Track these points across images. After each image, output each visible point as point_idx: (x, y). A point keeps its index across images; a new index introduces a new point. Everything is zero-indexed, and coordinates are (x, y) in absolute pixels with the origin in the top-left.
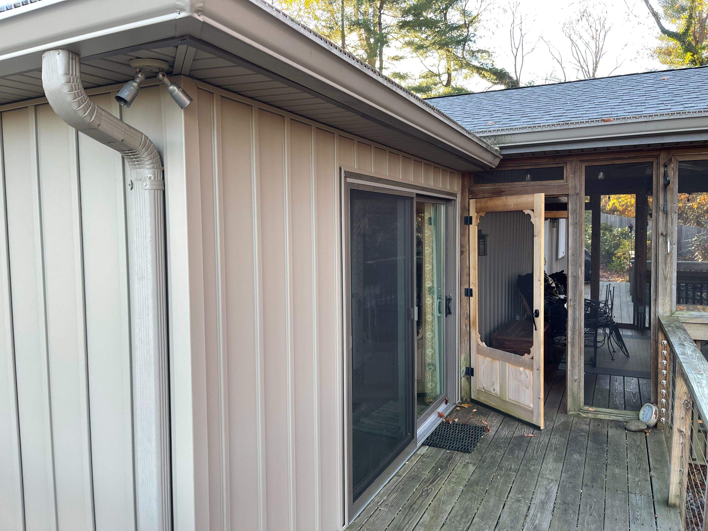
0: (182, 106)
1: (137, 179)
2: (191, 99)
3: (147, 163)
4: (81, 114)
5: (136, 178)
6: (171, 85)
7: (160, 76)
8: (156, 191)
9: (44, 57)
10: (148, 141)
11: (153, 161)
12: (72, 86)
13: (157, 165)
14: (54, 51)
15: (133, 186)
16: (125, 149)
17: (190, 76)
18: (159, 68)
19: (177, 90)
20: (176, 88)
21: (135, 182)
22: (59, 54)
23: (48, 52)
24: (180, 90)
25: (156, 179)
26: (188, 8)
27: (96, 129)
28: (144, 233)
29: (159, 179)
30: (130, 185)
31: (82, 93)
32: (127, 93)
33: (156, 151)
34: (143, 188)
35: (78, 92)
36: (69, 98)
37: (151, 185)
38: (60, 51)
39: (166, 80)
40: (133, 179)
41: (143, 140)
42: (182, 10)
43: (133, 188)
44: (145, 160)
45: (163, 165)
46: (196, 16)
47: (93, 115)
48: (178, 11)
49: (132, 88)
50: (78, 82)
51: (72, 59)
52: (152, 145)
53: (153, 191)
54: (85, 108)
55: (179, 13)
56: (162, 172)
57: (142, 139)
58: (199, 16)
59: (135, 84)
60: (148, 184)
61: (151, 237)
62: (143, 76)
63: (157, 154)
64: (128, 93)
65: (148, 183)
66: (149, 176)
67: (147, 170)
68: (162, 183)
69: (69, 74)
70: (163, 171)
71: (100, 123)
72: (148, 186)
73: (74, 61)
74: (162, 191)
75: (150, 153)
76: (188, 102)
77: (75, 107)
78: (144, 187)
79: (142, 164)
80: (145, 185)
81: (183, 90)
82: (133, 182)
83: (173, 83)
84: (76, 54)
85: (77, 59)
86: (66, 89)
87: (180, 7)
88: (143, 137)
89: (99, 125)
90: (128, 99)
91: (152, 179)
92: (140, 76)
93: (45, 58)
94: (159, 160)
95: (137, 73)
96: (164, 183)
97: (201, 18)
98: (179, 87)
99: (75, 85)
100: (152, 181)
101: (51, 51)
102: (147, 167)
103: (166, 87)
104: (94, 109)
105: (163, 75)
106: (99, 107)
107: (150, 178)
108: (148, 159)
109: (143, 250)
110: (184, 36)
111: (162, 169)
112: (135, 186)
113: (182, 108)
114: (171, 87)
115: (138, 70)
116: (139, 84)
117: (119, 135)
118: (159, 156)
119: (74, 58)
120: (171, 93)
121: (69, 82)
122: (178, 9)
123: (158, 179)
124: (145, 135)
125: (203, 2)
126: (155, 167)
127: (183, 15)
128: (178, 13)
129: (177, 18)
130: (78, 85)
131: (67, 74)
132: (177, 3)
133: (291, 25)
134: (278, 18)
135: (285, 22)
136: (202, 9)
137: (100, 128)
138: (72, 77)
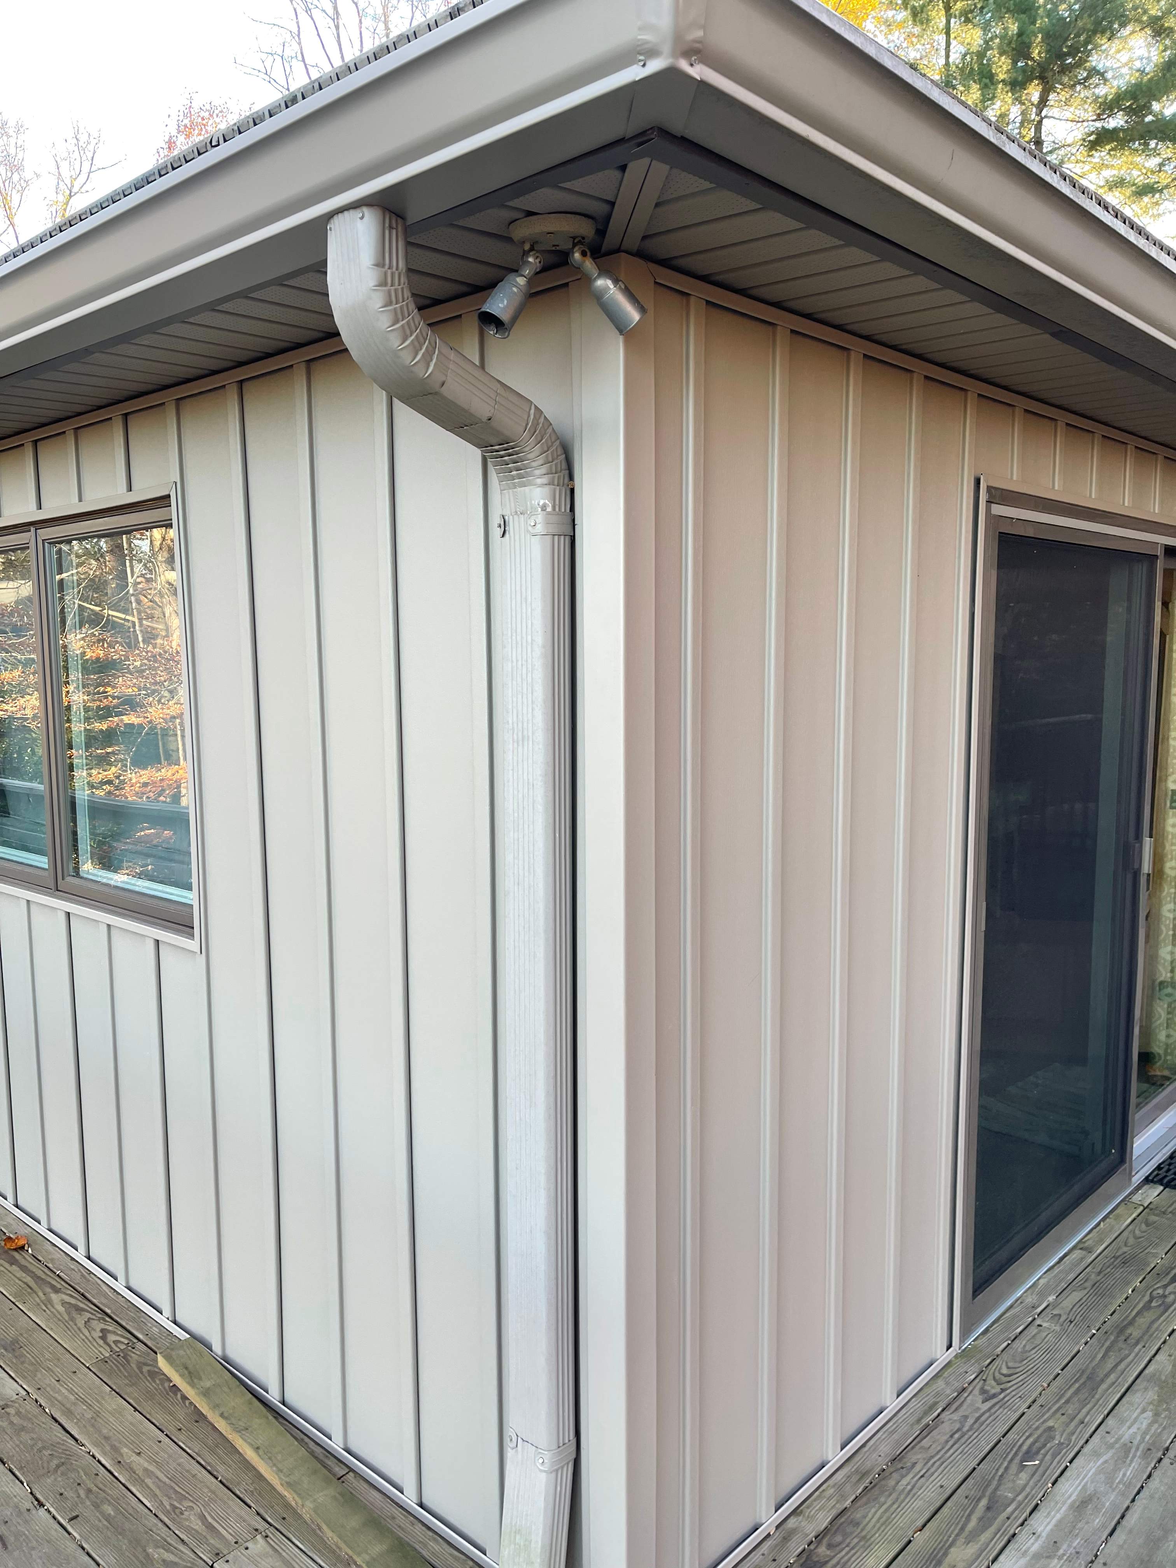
0: (621, 327)
1: (516, 512)
2: (642, 309)
3: (537, 472)
4: (406, 358)
5: (513, 510)
6: (599, 276)
7: (577, 255)
8: (556, 537)
9: (331, 229)
10: (542, 420)
11: (551, 467)
12: (389, 292)
13: (559, 478)
14: (350, 213)
15: (507, 528)
16: (493, 442)
17: (641, 254)
18: (574, 238)
19: (612, 286)
20: (609, 283)
21: (511, 517)
22: (362, 218)
23: (340, 215)
24: (620, 288)
25: (557, 509)
26: (666, 48)
27: (435, 394)
28: (529, 637)
29: (563, 510)
30: (501, 526)
31: (411, 310)
32: (502, 302)
33: (558, 442)
34: (528, 531)
35: (401, 307)
36: (384, 322)
37: (547, 523)
38: (365, 210)
39: (589, 265)
40: (507, 513)
41: (532, 417)
42: (652, 53)
43: (507, 532)
44: (534, 464)
45: (571, 477)
46: (683, 65)
47: (432, 360)
48: (642, 58)
49: (515, 289)
50: (402, 281)
51: (391, 227)
52: (550, 430)
53: (549, 538)
54: (416, 343)
55: (644, 65)
56: (568, 492)
57: (529, 416)
58: (692, 65)
59: (521, 281)
60: (539, 523)
61: (544, 647)
62: (538, 261)
63: (560, 451)
64: (505, 302)
65: (540, 518)
66: (542, 503)
67: (539, 490)
68: (569, 520)
69: (383, 266)
70: (572, 491)
71: (443, 379)
72: (540, 528)
73: (394, 232)
74: (568, 539)
75: (546, 449)
76: (635, 316)
77: (395, 341)
78: (530, 528)
79: (528, 475)
80: (533, 524)
81: (626, 286)
82: (506, 518)
83: (605, 272)
84: (398, 216)
85: (400, 229)
86: (377, 301)
87: (646, 46)
88: (532, 411)
89: (443, 384)
90: (505, 317)
91: (549, 509)
92: (531, 259)
93: (333, 231)
94: (564, 465)
95: (526, 253)
96: (574, 520)
97: (693, 71)
98: (616, 281)
99: (396, 290)
100: (549, 513)
101: (346, 213)
102: (539, 481)
103: (588, 280)
104: (433, 344)
105: (584, 254)
106: (444, 342)
107: (544, 508)
108: (540, 462)
110: (643, 133)
111: (570, 486)
112: (510, 528)
113: (621, 332)
114: (600, 282)
115: (527, 247)
116: (530, 281)
117: (481, 407)
118: (564, 456)
119: (394, 225)
120: (598, 298)
121: (383, 283)
122: (641, 54)
123: (560, 510)
124: (535, 406)
125: (704, 27)
126: (556, 483)
127: (653, 66)
128: (642, 63)
129: (638, 78)
130: (402, 289)
131: (379, 264)
132: (639, 37)
133: (910, 81)
134: (880, 61)
135: (896, 72)
136: (697, 45)
137: (444, 391)
138: (389, 272)
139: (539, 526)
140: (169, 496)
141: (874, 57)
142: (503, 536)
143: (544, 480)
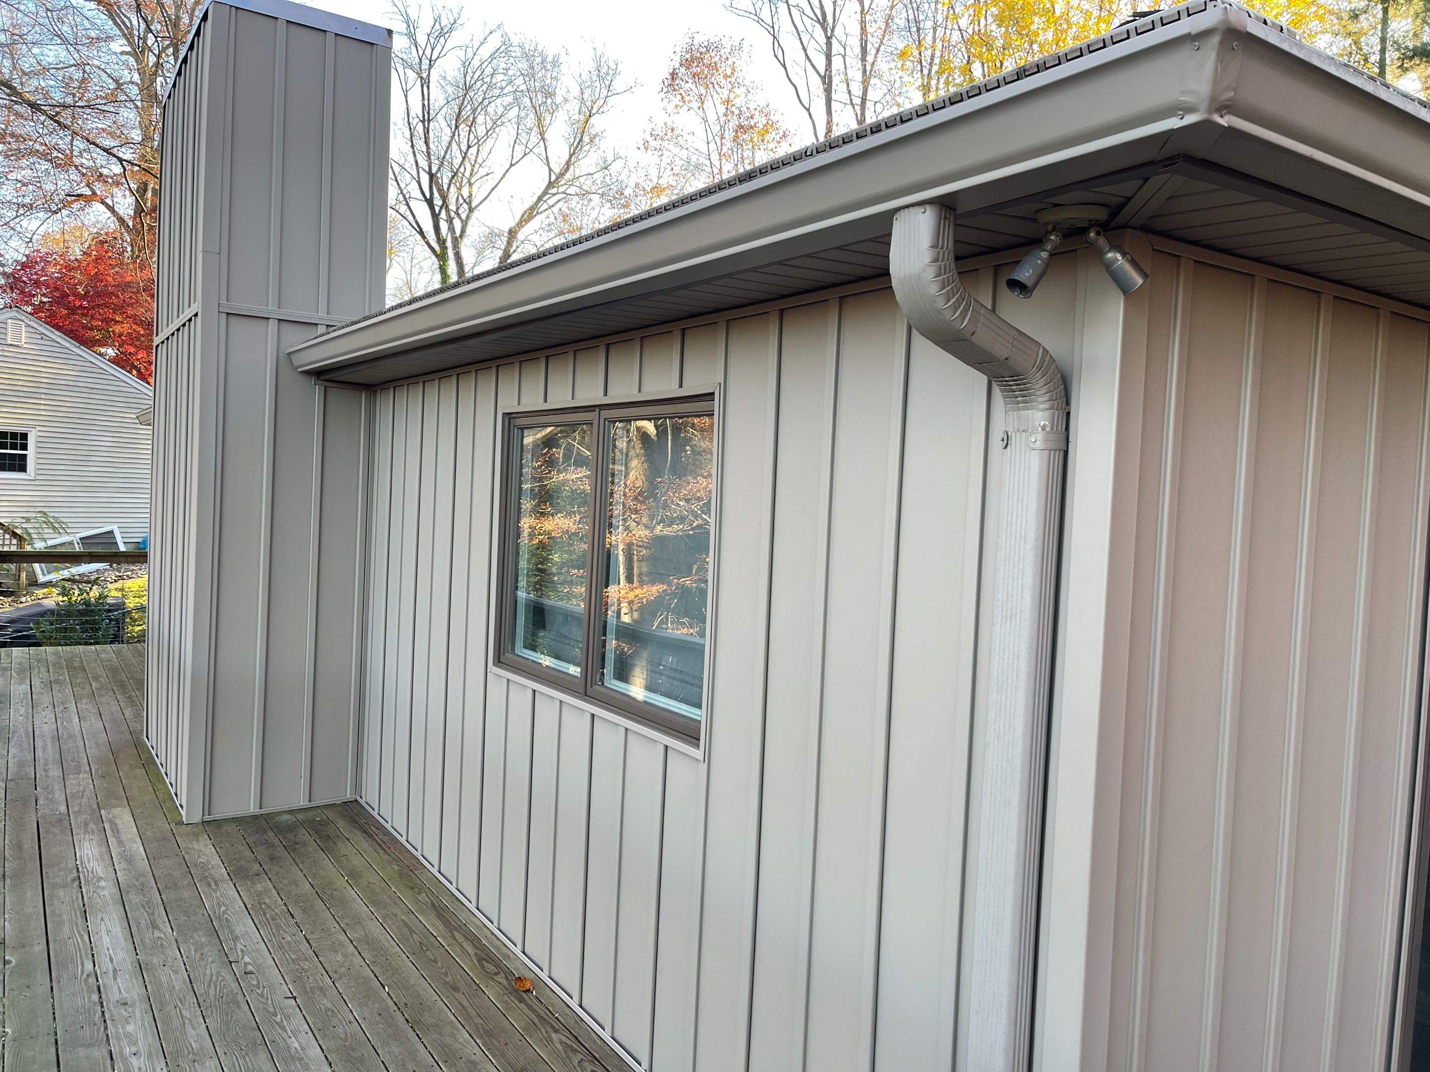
0: (1125, 288)
1: (1018, 430)
2: (1145, 275)
3: (1041, 399)
4: (948, 315)
5: (1016, 429)
6: (1109, 251)
7: (1092, 235)
8: (1052, 452)
9: (896, 219)
10: (1048, 358)
11: (1052, 396)
12: (940, 267)
13: (1059, 404)
14: (916, 208)
15: (1009, 442)
16: (1005, 375)
17: (1145, 229)
18: (1090, 221)
19: (1120, 258)
20: (1118, 256)
21: (1014, 433)
22: (924, 213)
23: (906, 210)
24: (1128, 260)
25: (1055, 429)
26: (1204, 107)
27: (965, 341)
28: (1023, 532)
29: (1060, 430)
30: (1003, 440)
31: (954, 278)
32: (1028, 272)
33: (1059, 376)
34: (1028, 446)
35: (948, 277)
36: (933, 289)
37: (1046, 440)
38: (928, 207)
39: (1102, 242)
40: (1010, 430)
41: (1040, 356)
42: (1189, 109)
43: (1009, 445)
44: (1038, 393)
45: (1068, 403)
46: (1217, 119)
47: (967, 315)
48: (1181, 113)
49: (1039, 262)
50: (950, 257)
51: (945, 218)
52: (1053, 366)
53: (1047, 452)
54: (957, 304)
55: (1182, 118)
56: (1065, 414)
57: (1038, 356)
58: (1222, 117)
59: (1044, 255)
60: (1038, 439)
61: (1036, 540)
62: (1058, 239)
63: (1060, 382)
64: (1031, 271)
65: (1040, 436)
66: (1042, 423)
67: (1040, 413)
68: (1063, 437)
69: (937, 247)
70: (1068, 414)
71: (975, 329)
72: (1039, 444)
73: (947, 221)
74: (1062, 454)
75: (1049, 381)
76: (1139, 281)
77: (940, 303)
78: (1030, 444)
79: (1032, 401)
80: (1033, 441)
81: (1132, 258)
82: (1009, 434)
83: (1115, 247)
84: (951, 209)
85: (952, 219)
86: (930, 273)
87: (1186, 105)
88: (1041, 352)
89: (973, 334)
90: (1029, 283)
91: (1048, 429)
92: (1052, 238)
93: (898, 221)
94: (1063, 393)
95: (1049, 233)
96: (1068, 438)
97: (1224, 121)
98: (1124, 255)
99: (945, 265)
100: (1048, 433)
101: (911, 209)
102: (1041, 406)
103: (1101, 253)
104: (969, 303)
105: (1098, 233)
106: (977, 301)
107: (1044, 428)
108: (1043, 391)
109: (1016, 564)
110: (1171, 158)
111: (1067, 410)
112: (1013, 442)
113: (1125, 292)
114: (1111, 255)
115: (1050, 228)
116: (1052, 255)
117: (1001, 350)
118: (1063, 387)
119: (948, 217)
120: (1108, 267)
121: (935, 260)
122: (1180, 110)
123: (1057, 430)
124: (1043, 347)
125: (1235, 89)
126: (1055, 407)
127: (1190, 119)
128: (1181, 117)
129: (1175, 127)
130: (950, 263)
131: (935, 246)
132: (1181, 99)
133: (1401, 106)
134: (1377, 95)
135: (1390, 101)
136: (1229, 103)
137: (974, 339)
138: (941, 251)
139: (1038, 442)
140: (713, 394)
141: (1372, 93)
142: (1006, 447)
143: (1046, 406)
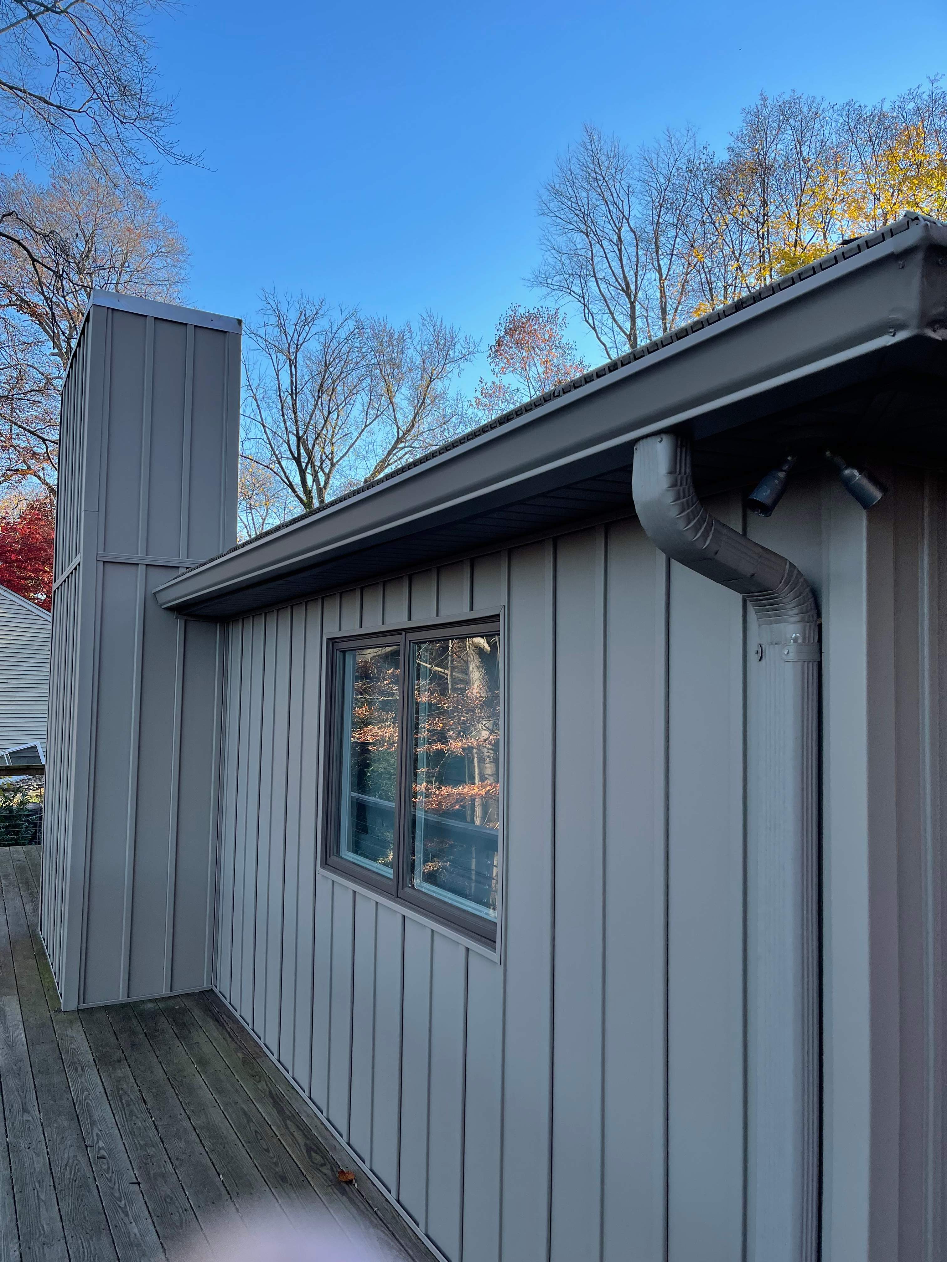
0: (866, 504)
1: (772, 643)
2: (884, 489)
3: (791, 613)
4: (689, 536)
5: (769, 641)
6: (846, 468)
7: (828, 453)
8: (806, 663)
9: (636, 449)
10: (795, 573)
11: (802, 609)
12: (679, 491)
13: (809, 617)
14: (653, 437)
15: (763, 655)
16: (754, 590)
20: (856, 473)
21: (767, 646)
22: (660, 442)
23: (644, 440)
24: (864, 475)
25: (807, 641)
26: (914, 322)
27: (711, 559)
28: (782, 743)
29: (812, 642)
30: (757, 652)
31: (694, 502)
32: (767, 492)
33: (808, 589)
34: (782, 658)
35: (687, 501)
36: (673, 512)
37: (799, 652)
38: (664, 436)
39: (838, 460)
40: (763, 642)
41: (787, 571)
42: (899, 327)
43: (764, 657)
44: (788, 607)
45: (819, 615)
46: (930, 333)
47: (708, 536)
48: (893, 330)
49: (777, 482)
50: (688, 482)
51: (682, 446)
52: (802, 579)
53: (800, 663)
54: (698, 526)
55: (895, 335)
56: (817, 628)
57: (784, 571)
58: (935, 331)
59: (782, 475)
60: (791, 651)
61: (794, 751)
62: (795, 459)
63: (810, 596)
64: (769, 492)
65: (792, 648)
66: (794, 636)
67: (791, 626)
68: (816, 648)
69: (675, 473)
70: (820, 626)
71: (718, 548)
72: (792, 656)
73: (684, 449)
74: (816, 664)
75: (798, 595)
76: (878, 495)
77: (680, 525)
78: (784, 657)
79: (782, 614)
80: (786, 653)
82: (763, 646)
83: (851, 464)
84: (687, 437)
85: (688, 447)
86: (668, 498)
87: (897, 322)
88: (787, 567)
89: (717, 553)
90: (767, 502)
91: (800, 641)
92: (789, 459)
93: (638, 451)
94: (813, 606)
95: (785, 454)
96: (821, 649)
97: (938, 336)
98: (862, 471)
99: (684, 489)
100: (800, 644)
101: (647, 440)
102: (792, 619)
103: (838, 471)
104: (710, 524)
105: (834, 452)
106: (718, 522)
107: (795, 640)
108: (794, 604)
111: (818, 622)
112: (766, 654)
113: (865, 506)
114: (847, 472)
115: (786, 449)
116: (789, 475)
117: (746, 567)
118: (813, 599)
119: (684, 444)
120: (846, 483)
121: (674, 485)
122: (890, 328)
123: (809, 641)
124: (790, 563)
126: (806, 620)
127: (902, 336)
128: (893, 334)
129: (888, 345)
130: (689, 487)
131: (672, 472)
132: (890, 317)
136: (940, 317)
137: (718, 558)
138: (679, 477)
139: (791, 655)
142: (760, 660)
143: (797, 618)
